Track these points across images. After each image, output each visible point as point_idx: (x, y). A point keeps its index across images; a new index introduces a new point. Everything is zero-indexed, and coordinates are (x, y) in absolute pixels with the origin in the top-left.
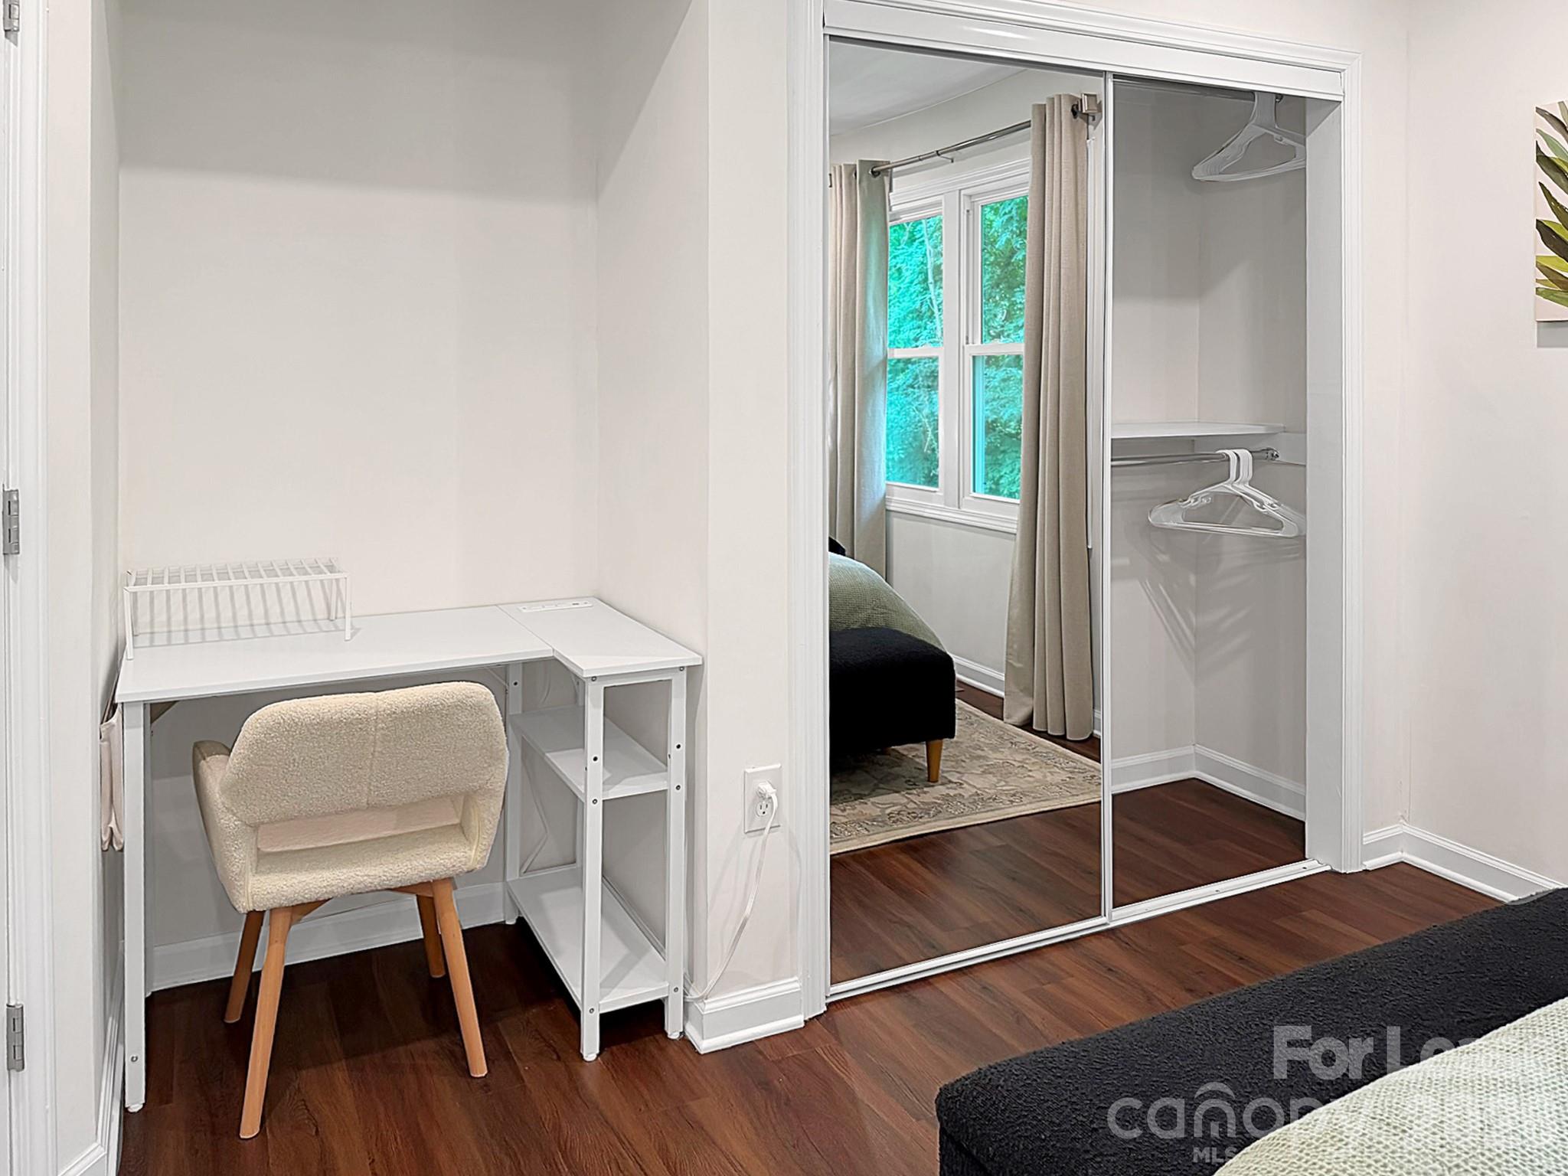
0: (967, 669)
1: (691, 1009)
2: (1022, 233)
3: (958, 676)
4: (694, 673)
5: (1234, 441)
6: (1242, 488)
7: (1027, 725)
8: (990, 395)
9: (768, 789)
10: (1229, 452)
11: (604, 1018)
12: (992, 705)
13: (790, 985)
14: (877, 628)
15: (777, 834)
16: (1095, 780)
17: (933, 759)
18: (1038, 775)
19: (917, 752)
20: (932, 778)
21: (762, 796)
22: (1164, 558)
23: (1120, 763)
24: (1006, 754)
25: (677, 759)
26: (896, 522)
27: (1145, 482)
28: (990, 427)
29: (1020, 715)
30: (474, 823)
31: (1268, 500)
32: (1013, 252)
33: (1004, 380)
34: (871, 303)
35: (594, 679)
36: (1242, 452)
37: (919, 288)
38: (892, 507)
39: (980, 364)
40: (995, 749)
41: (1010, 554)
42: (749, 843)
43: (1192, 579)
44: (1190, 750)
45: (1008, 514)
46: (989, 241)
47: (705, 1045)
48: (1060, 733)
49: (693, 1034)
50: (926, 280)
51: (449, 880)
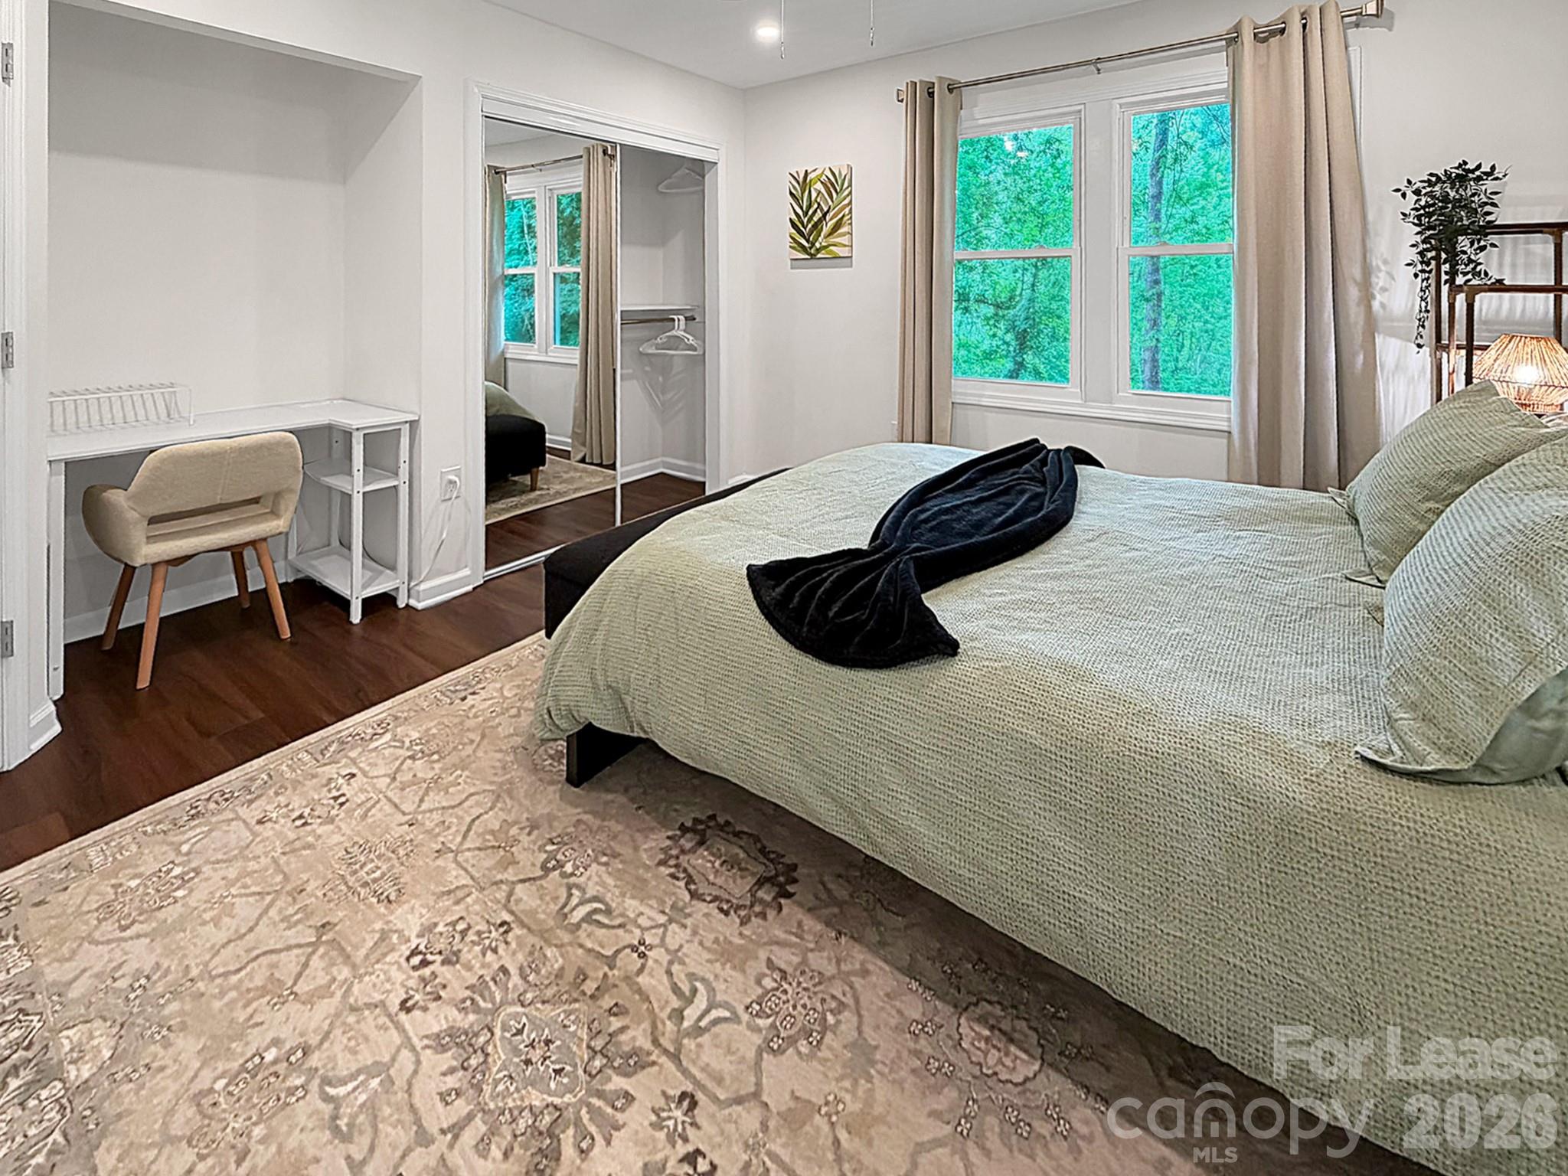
0: (551, 439)
1: (412, 592)
2: (579, 209)
3: (547, 444)
4: (413, 425)
5: (677, 312)
6: (681, 333)
7: (583, 461)
8: (563, 299)
9: (453, 478)
10: (675, 317)
11: (364, 601)
12: (566, 455)
13: (466, 572)
14: (503, 415)
15: (458, 500)
16: (614, 478)
17: (534, 480)
18: (588, 480)
19: (527, 479)
20: (533, 489)
21: (451, 482)
22: (647, 369)
23: (625, 469)
24: (572, 474)
25: (404, 470)
26: (510, 364)
27: (639, 332)
28: (563, 317)
29: (579, 457)
30: (282, 507)
31: (691, 338)
32: (574, 219)
33: (570, 291)
34: (494, 243)
35: (358, 429)
36: (681, 317)
37: (518, 236)
38: (508, 356)
39: (558, 279)
40: (565, 472)
41: (576, 374)
42: (443, 506)
43: (661, 379)
44: (659, 460)
45: (573, 355)
46: (561, 212)
47: (420, 606)
48: (599, 462)
49: (413, 602)
50: (523, 231)
51: (265, 539)
